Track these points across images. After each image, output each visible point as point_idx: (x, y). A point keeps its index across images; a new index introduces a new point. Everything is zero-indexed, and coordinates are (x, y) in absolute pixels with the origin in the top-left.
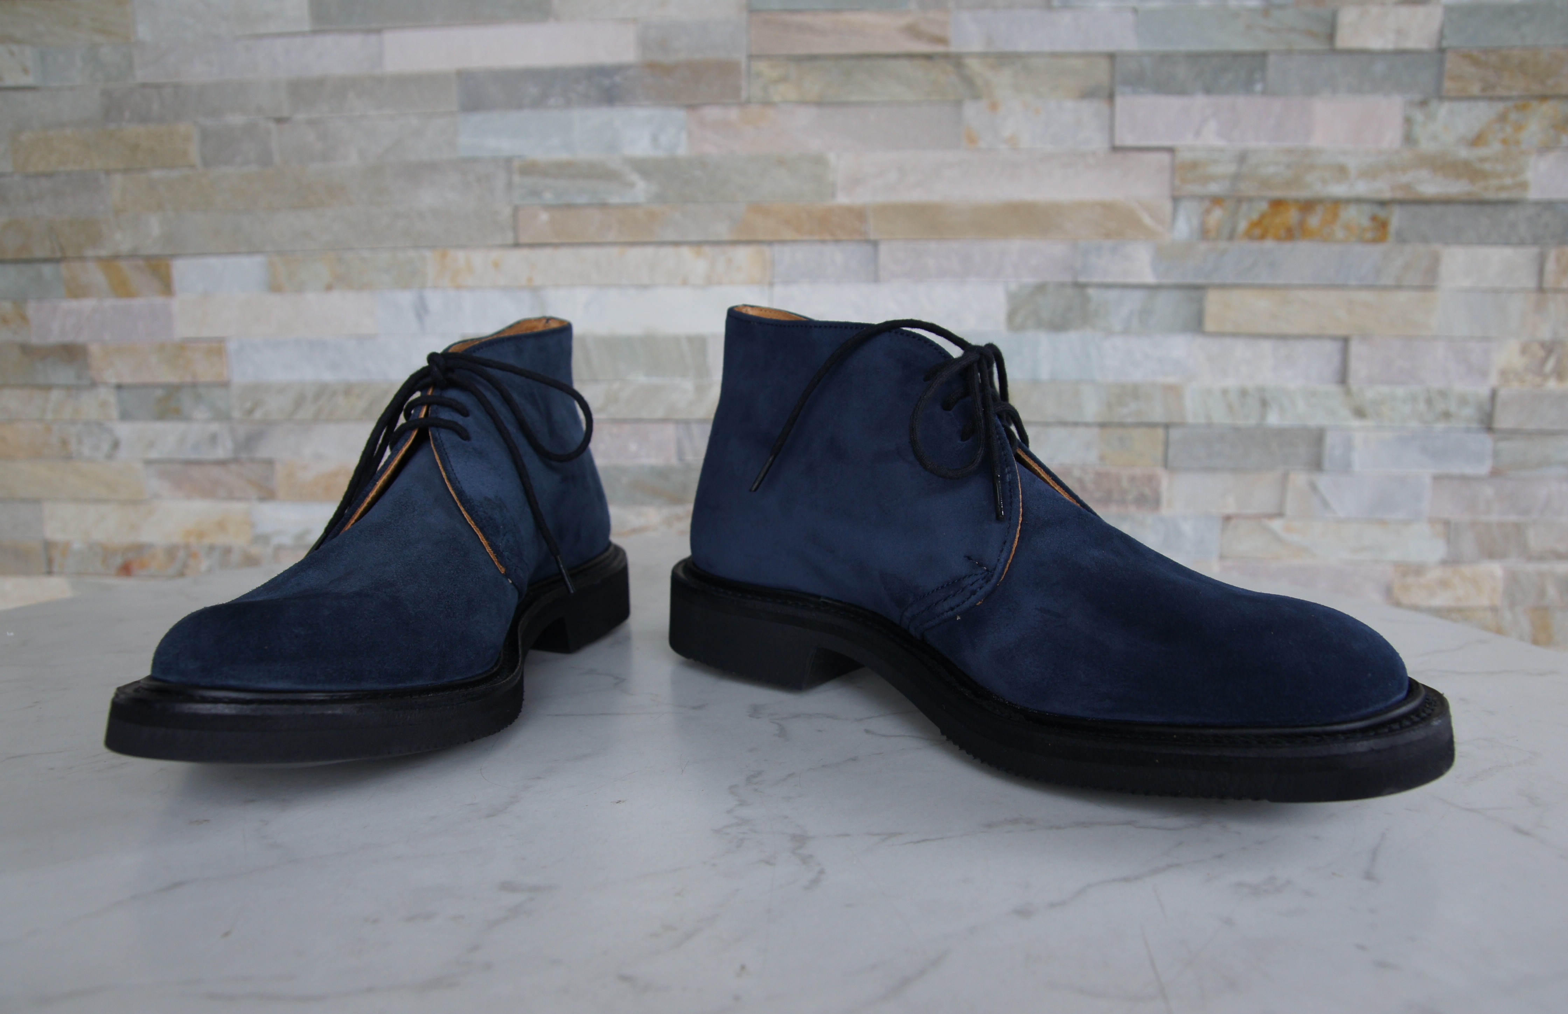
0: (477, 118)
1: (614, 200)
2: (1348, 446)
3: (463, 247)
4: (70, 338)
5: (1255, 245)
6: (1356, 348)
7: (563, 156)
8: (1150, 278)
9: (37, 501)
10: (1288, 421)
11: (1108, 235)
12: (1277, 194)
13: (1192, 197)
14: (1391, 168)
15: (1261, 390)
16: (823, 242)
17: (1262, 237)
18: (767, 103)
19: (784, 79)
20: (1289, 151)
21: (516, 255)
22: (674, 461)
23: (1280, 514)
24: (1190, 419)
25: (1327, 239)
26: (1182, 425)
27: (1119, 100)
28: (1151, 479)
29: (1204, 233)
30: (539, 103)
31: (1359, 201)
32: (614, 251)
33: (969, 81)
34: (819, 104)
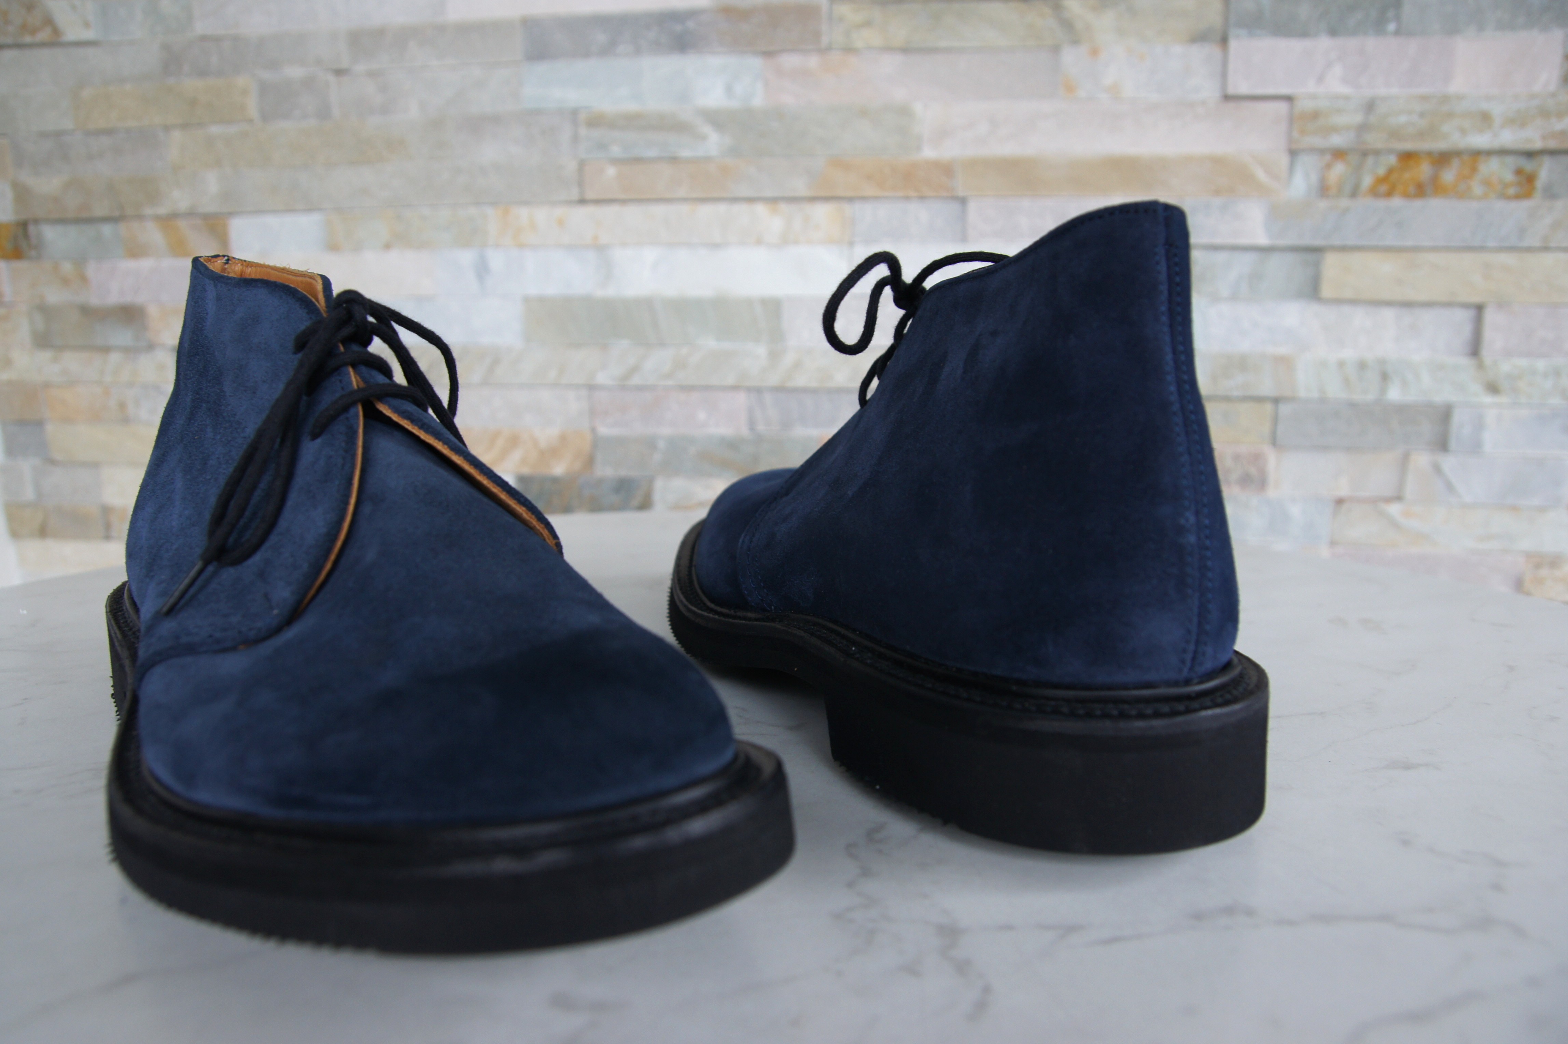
0: (542, 68)
1: (685, 153)
2: (1479, 425)
3: (526, 203)
4: (128, 299)
5: (1382, 203)
6: (1490, 316)
7: (632, 107)
8: (1262, 240)
9: (95, 465)
10: (1412, 396)
11: (1217, 192)
12: (1408, 146)
13: (1313, 150)
14: (1544, 113)
15: (1382, 362)
16: (907, 198)
17: (1389, 194)
18: (849, 50)
19: (867, 24)
20: (1424, 98)
21: (580, 215)
22: (745, 432)
23: (1399, 498)
24: (1302, 393)
25: (1463, 195)
26: (1292, 399)
27: (1233, 44)
28: (1257, 458)
29: (1323, 190)
30: (607, 51)
31: (1503, 152)
32: (685, 208)
33: (1068, 25)
34: (906, 50)
